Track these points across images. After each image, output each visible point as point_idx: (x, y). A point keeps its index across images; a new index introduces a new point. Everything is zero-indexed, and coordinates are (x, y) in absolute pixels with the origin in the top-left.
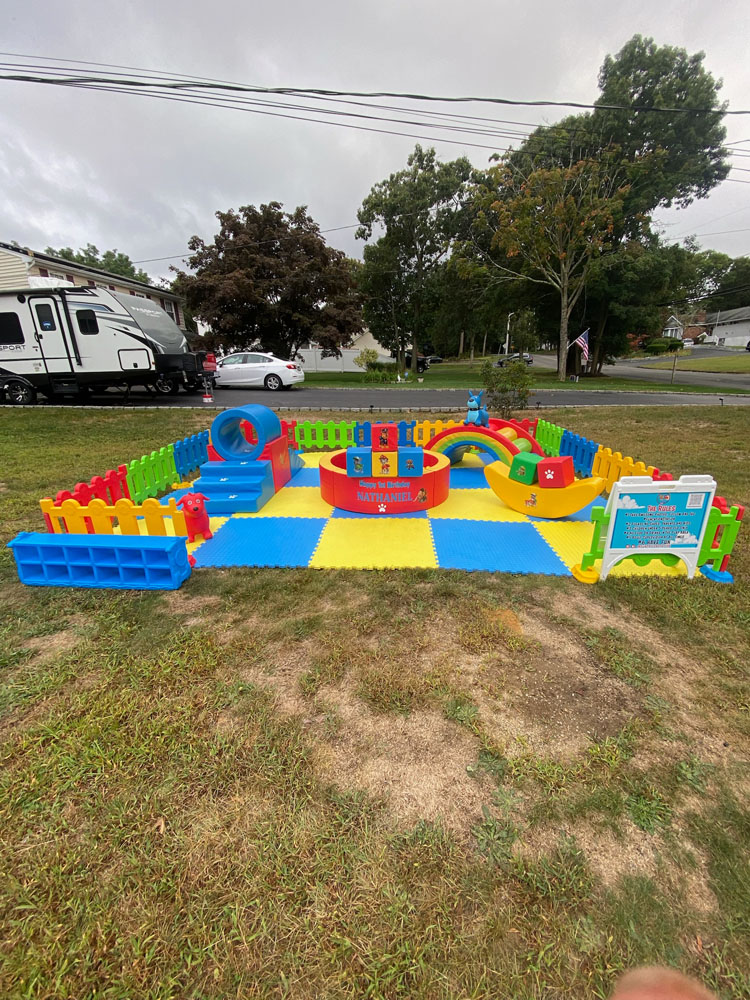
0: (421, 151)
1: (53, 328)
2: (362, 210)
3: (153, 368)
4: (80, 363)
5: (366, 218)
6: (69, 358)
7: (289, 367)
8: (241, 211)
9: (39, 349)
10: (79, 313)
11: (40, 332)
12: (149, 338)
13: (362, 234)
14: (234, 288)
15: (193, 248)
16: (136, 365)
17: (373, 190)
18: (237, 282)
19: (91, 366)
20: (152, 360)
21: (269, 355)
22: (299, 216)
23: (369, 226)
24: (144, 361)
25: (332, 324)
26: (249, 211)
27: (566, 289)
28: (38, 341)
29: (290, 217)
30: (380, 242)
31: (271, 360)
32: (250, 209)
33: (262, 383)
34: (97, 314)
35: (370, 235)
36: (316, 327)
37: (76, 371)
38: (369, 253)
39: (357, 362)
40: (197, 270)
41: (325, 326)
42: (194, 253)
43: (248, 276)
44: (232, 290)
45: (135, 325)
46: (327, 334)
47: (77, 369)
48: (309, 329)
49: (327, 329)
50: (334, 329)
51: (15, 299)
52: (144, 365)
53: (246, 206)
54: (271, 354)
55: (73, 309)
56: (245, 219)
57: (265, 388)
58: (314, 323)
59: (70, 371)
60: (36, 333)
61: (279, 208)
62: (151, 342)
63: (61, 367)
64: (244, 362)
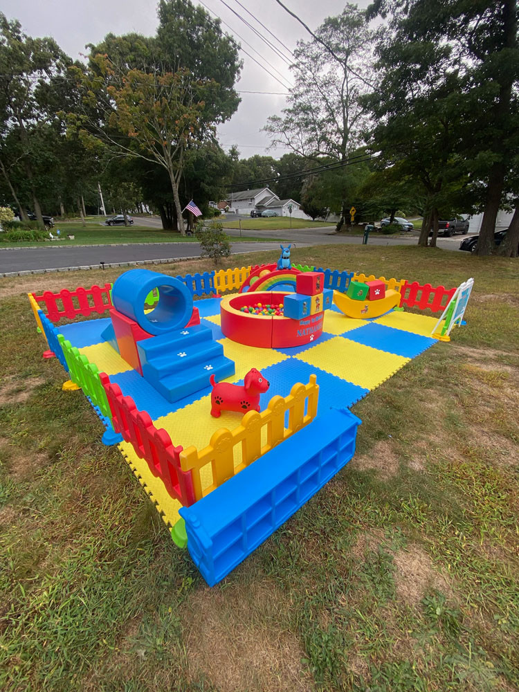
27: (172, 169)
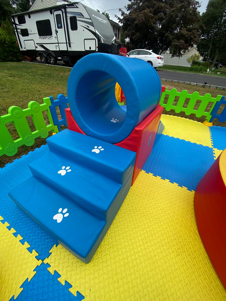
1: (61, 27)
3: (97, 50)
4: (70, 46)
6: (67, 43)
7: (158, 58)
9: (57, 38)
10: (71, 18)
11: (57, 29)
12: (97, 32)
14: (143, 18)
16: (90, 48)
18: (145, 14)
20: (97, 46)
21: (150, 51)
24: (94, 46)
25: (182, 39)
28: (57, 34)
34: (77, 18)
36: (174, 41)
37: (69, 50)
39: (188, 61)
40: (129, 12)
41: (178, 40)
42: (130, 3)
43: (150, 12)
44: (142, 19)
45: (92, 24)
46: (179, 44)
48: (170, 41)
49: (180, 41)
50: (183, 41)
51: (49, 12)
52: (93, 48)
54: (152, 50)
55: (69, 16)
59: (67, 50)
60: (56, 30)
62: (98, 35)
63: (63, 48)
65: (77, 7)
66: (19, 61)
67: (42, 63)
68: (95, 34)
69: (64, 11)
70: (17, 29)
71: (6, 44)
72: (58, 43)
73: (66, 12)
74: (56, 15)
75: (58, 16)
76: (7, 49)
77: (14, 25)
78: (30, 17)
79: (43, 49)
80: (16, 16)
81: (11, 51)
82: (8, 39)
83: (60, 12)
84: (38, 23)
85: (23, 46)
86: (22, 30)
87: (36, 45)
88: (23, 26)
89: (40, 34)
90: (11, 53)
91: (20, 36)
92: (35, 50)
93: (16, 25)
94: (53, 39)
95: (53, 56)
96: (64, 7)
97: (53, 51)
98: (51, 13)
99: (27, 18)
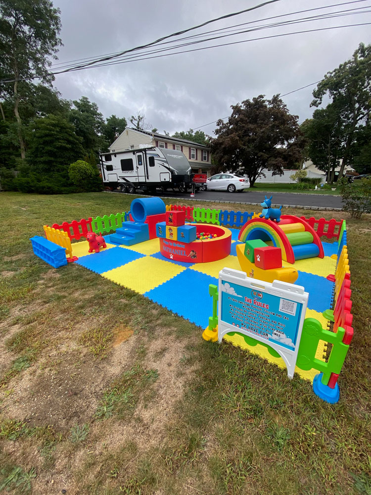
0: (363, 46)
1: (142, 164)
2: (317, 89)
3: (171, 181)
4: (148, 178)
5: (318, 94)
6: (145, 176)
7: (241, 181)
8: (242, 103)
9: (137, 172)
10: (149, 158)
11: (138, 166)
12: (171, 167)
13: (314, 104)
15: (218, 125)
16: (165, 179)
17: (325, 76)
19: (152, 179)
20: (171, 177)
21: (233, 175)
22: (276, 100)
23: (321, 98)
24: (167, 178)
26: (247, 103)
28: (137, 170)
29: (269, 101)
30: (329, 106)
31: (233, 177)
32: (247, 101)
33: (226, 189)
34: (155, 158)
35: (320, 103)
36: (271, 159)
38: (317, 114)
39: (293, 178)
40: (218, 135)
42: (218, 128)
44: (229, 143)
45: (167, 162)
46: (276, 162)
47: (147, 181)
48: (266, 160)
51: (132, 154)
52: (167, 180)
53: (245, 100)
55: (148, 156)
56: (245, 107)
57: (227, 191)
58: (270, 157)
59: (145, 181)
61: (263, 97)
62: (172, 169)
63: (142, 180)
64: (220, 178)
65: (155, 150)
66: (100, 191)
67: (122, 192)
68: (169, 169)
69: (144, 152)
70: (103, 165)
71: (91, 177)
72: (138, 176)
73: (146, 154)
74: (138, 156)
75: (139, 157)
76: (92, 181)
77: (101, 162)
78: (115, 156)
79: (124, 181)
80: (103, 155)
81: (94, 183)
82: (94, 173)
83: (141, 154)
84: (122, 161)
85: (107, 178)
86: (107, 166)
87: (119, 178)
88: (109, 163)
89: (123, 169)
90: (94, 185)
91: (105, 170)
92: (117, 182)
93: (102, 161)
94: (134, 173)
95: (132, 187)
96: (145, 150)
97: (133, 183)
98: (134, 154)
99: (113, 157)
